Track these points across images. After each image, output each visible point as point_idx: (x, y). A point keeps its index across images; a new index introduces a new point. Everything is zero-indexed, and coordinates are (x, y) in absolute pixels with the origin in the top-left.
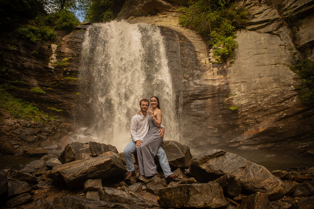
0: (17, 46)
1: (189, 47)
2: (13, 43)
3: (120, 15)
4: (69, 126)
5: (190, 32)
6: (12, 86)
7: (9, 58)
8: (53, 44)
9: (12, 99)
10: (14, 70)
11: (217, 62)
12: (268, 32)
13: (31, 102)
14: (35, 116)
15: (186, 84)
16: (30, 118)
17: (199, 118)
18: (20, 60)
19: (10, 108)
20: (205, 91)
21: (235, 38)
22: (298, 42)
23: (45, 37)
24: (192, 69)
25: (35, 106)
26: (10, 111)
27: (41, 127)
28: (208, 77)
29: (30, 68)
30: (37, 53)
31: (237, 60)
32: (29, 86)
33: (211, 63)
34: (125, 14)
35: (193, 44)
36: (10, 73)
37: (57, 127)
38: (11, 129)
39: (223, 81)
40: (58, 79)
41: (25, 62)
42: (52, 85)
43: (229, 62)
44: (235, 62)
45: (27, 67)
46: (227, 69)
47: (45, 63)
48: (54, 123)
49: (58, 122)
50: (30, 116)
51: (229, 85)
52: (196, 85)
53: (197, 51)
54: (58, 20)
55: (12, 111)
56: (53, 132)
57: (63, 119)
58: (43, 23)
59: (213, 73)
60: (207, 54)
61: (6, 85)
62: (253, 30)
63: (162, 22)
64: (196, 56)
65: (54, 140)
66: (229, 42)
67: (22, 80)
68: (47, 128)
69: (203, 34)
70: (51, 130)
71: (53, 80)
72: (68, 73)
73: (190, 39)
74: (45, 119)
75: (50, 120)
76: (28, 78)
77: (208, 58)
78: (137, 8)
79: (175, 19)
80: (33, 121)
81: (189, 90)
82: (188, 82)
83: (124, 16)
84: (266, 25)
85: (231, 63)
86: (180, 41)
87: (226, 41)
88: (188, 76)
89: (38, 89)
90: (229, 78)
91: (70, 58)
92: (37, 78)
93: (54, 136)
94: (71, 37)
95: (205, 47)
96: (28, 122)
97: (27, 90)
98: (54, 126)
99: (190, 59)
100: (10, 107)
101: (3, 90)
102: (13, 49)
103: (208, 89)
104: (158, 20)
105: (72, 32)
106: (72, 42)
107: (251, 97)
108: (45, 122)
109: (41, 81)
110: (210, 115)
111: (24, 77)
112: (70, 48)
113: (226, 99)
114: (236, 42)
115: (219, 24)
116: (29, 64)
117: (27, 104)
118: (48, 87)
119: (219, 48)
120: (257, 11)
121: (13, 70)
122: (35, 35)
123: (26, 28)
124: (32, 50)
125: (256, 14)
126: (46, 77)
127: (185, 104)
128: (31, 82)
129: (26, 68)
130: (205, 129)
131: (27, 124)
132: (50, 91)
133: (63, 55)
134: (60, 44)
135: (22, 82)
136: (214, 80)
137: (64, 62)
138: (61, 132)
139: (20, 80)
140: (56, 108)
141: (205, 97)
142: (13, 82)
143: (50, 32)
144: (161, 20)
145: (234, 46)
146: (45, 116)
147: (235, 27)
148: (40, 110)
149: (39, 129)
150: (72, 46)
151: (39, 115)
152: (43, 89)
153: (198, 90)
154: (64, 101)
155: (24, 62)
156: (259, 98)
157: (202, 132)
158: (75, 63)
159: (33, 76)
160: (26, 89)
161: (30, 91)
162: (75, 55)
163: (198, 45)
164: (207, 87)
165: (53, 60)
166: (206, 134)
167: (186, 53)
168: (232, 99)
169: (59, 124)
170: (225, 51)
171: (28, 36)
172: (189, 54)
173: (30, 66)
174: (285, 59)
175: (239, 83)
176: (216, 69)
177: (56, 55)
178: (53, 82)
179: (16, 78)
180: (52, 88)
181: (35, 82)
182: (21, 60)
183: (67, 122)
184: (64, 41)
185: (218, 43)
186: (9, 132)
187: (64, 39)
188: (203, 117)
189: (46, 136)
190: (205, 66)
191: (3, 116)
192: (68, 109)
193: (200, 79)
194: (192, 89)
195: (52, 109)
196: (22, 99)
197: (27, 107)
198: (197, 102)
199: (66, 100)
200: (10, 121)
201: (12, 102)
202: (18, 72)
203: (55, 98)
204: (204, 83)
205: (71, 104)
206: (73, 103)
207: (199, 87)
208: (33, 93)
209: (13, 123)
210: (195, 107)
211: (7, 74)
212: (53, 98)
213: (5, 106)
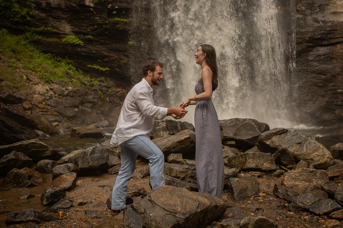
4: (121, 92)
6: (37, 36)
9: (38, 55)
13: (64, 58)
14: (72, 79)
15: (301, 22)
16: (66, 82)
17: (323, 76)
19: (38, 70)
20: (333, 32)
25: (69, 64)
26: (39, 73)
27: (82, 95)
28: (338, 9)
29: (59, 8)
32: (59, 35)
36: (32, 17)
37: (105, 95)
38: (45, 99)
40: (100, 21)
42: (92, 30)
45: (55, 6)
48: (100, 89)
49: (104, 86)
50: (66, 80)
55: (41, 73)
56: (100, 102)
61: (28, 35)
65: (102, 113)
67: (49, 26)
68: (91, 97)
70: (97, 100)
71: (93, 23)
72: (114, 13)
74: (86, 82)
75: (93, 85)
76: (57, 23)
80: (70, 86)
81: (305, 32)
88: (303, 8)
89: (72, 39)
92: (70, 22)
93: (100, 107)
96: (64, 89)
97: (58, 40)
98: (100, 93)
100: (38, 68)
101: (26, 43)
103: (337, 29)
108: (86, 87)
109: (76, 26)
110: (340, 71)
111: (52, 21)
117: (59, 61)
118: (87, 34)
121: (37, 12)
126: (83, 19)
127: (299, 54)
128: (61, 29)
129: (54, 8)
130: (331, 94)
131: (63, 92)
132: (89, 40)
135: (49, 28)
138: (110, 102)
139: (46, 27)
140: (100, 66)
141: (333, 41)
142: (37, 29)
146: (86, 79)
148: (77, 70)
149: (80, 99)
151: (77, 77)
152: (79, 38)
153: (321, 30)
154: (112, 55)
157: (326, 99)
159: (64, 19)
160: (56, 39)
164: (336, 26)
166: (334, 102)
169: (106, 89)
173: (60, 5)
178: (93, 26)
179: (41, 23)
180: (92, 35)
181: (67, 28)
183: (118, 86)
186: (41, 103)
188: (328, 75)
189: (91, 108)
191: (31, 81)
192: (117, 67)
193: (324, 12)
194: (310, 29)
195: (95, 68)
196: (52, 54)
197: (59, 65)
198: (318, 51)
199: (113, 53)
200: (41, 88)
201: (39, 60)
202: (43, 15)
203: (98, 51)
204: (331, 19)
205: (121, 59)
206: (125, 58)
207: (322, 25)
208: (65, 44)
209: (45, 91)
210: (316, 58)
211: (29, 18)
212: (95, 50)
213: (31, 66)
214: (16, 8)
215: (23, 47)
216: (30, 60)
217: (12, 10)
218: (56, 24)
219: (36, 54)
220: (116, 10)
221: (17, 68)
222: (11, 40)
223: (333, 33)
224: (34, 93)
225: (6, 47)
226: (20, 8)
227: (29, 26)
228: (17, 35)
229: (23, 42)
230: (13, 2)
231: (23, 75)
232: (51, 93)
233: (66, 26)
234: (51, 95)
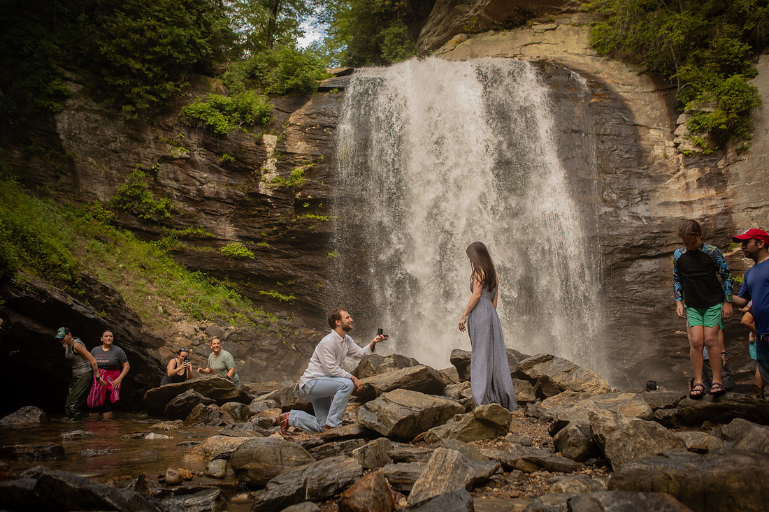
0: (187, 146)
1: (618, 114)
2: (179, 140)
3: (428, 32)
4: (313, 335)
5: (620, 69)
6: (180, 243)
7: (171, 176)
8: (267, 134)
9: (181, 274)
10: (181, 203)
11: (697, 150)
13: (222, 279)
14: (236, 314)
15: (611, 219)
16: (225, 319)
17: (649, 309)
18: (194, 180)
19: (181, 297)
20: (664, 234)
21: (754, 77)
23: (249, 118)
24: (625, 177)
25: (230, 289)
26: (183, 302)
27: (252, 339)
28: (672, 197)
29: (217, 199)
30: (233, 159)
31: (756, 141)
32: (215, 242)
33: (681, 155)
34: (440, 28)
35: (630, 103)
36: (174, 212)
37: (288, 340)
38: (192, 344)
39: (715, 205)
40: (282, 220)
41: (206, 183)
42: (269, 234)
43: (734, 148)
44: (751, 149)
45: (210, 195)
46: (728, 171)
47: (252, 182)
48: (280, 330)
49: (287, 326)
50: (226, 314)
51: (733, 215)
52: (638, 218)
53: (641, 123)
54: (276, 72)
55: (187, 303)
56: (281, 352)
57: (297, 320)
58: (241, 83)
59: (687, 184)
60: (669, 130)
61: (166, 240)
63: (543, 47)
64: (638, 138)
65: (285, 369)
66: (731, 92)
67: (199, 228)
68: (265, 343)
69: (658, 71)
70: (276, 347)
71: (271, 222)
72: (306, 205)
73: (619, 90)
74: (258, 319)
75: (269, 323)
76: (213, 222)
77: (673, 140)
78: (471, 13)
79: (579, 34)
80: (232, 325)
81: (618, 235)
82: (616, 211)
83: (437, 35)
85: (739, 152)
86: (592, 101)
87: (722, 89)
89: (237, 248)
90: (732, 196)
91: (309, 166)
92: (233, 221)
93: (282, 359)
94: (307, 113)
95: (664, 110)
96: (222, 329)
97: (213, 250)
98: (281, 336)
99: (620, 148)
100: (181, 294)
101: (162, 254)
102: (180, 154)
103: (671, 230)
104: (530, 41)
105: (309, 100)
106: (311, 126)
108: (258, 327)
109: (243, 227)
111: (205, 218)
112: (308, 142)
114: (754, 90)
115: (706, 37)
116: (214, 188)
117: (214, 284)
118: (260, 240)
119: (704, 109)
121: (181, 205)
122: (226, 117)
123: (205, 102)
124: (220, 154)
126: (254, 216)
127: (608, 272)
128: (219, 231)
129: (208, 199)
130: (664, 337)
131: (222, 333)
132: (264, 250)
133: (292, 160)
134: (284, 134)
135: (199, 231)
136: (690, 203)
137: (296, 177)
138: (298, 351)
139: (195, 228)
140: (279, 293)
141: (664, 250)
142: (181, 232)
143: (258, 107)
144: (538, 39)
145: (748, 103)
146: (258, 313)
147: (751, 47)
148: (242, 298)
149: (249, 345)
150: (313, 136)
151: (243, 310)
152: (248, 247)
153: (644, 233)
154: (300, 274)
155: (204, 184)
157: (657, 347)
158: (322, 178)
159: (224, 215)
160: (210, 248)
161: (218, 252)
162: (322, 157)
163: (644, 105)
164: (669, 225)
165: (270, 173)
166: (669, 352)
167: (608, 132)
169: (290, 330)
170: (719, 121)
171: (211, 121)
172: (619, 135)
173: (218, 193)
175: (762, 210)
176: (694, 173)
177: (276, 161)
178: (270, 228)
179: (187, 222)
180: (269, 242)
181: (228, 230)
182: (198, 180)
183: (309, 326)
184: (293, 124)
185: (699, 97)
187: (291, 120)
188: (658, 305)
189: (266, 359)
190: (661, 165)
191: (170, 315)
192: (309, 295)
193: (648, 202)
194: (626, 231)
195: (271, 295)
196: (203, 273)
197: (213, 291)
198: (641, 266)
199: (302, 271)
200: (186, 327)
201: (183, 282)
202: (191, 209)
203: (278, 268)
204: (661, 214)
205: (316, 282)
206: (320, 279)
207: (645, 223)
208: (225, 256)
209: (192, 332)
210: (636, 278)
211: (168, 215)
212: (274, 267)
213: (170, 291)
214: (150, 198)
215: (158, 260)
216: (168, 282)
217: (143, 201)
218: (211, 224)
219: (179, 272)
220: (309, 201)
221: (148, 294)
222: (140, 249)
223: (664, 237)
224: (176, 334)
225: (132, 260)
226: (154, 199)
227: (167, 227)
228: (148, 242)
229: (158, 253)
230: (145, 189)
231: (158, 305)
232: (201, 334)
233: (227, 227)
234: (203, 337)
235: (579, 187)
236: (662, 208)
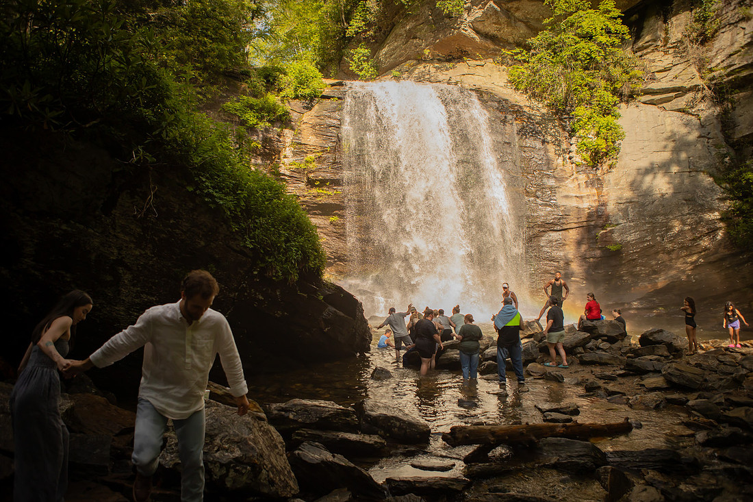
8: (286, 128)
11: (584, 162)
12: (679, 110)
15: (533, 204)
20: (566, 216)
21: (618, 118)
22: (731, 131)
23: (272, 116)
24: (540, 176)
28: (570, 192)
30: (259, 146)
31: (621, 160)
33: (574, 164)
39: (596, 200)
40: (296, 192)
43: (607, 163)
44: (617, 165)
46: (603, 178)
47: (273, 164)
51: (608, 207)
59: (579, 184)
60: (566, 147)
62: (652, 103)
63: (476, 77)
72: (317, 183)
77: (569, 154)
79: (500, 71)
81: (538, 215)
82: (535, 200)
84: (676, 97)
85: (611, 167)
86: (518, 122)
87: (602, 124)
88: (534, 190)
90: (607, 195)
91: (318, 154)
99: (535, 156)
103: (570, 214)
104: (466, 72)
106: (320, 125)
107: (645, 228)
112: (317, 137)
113: (602, 231)
114: (619, 126)
119: (588, 136)
120: (660, 66)
125: (657, 72)
127: (530, 240)
133: (305, 149)
134: (299, 130)
136: (582, 197)
137: (309, 162)
141: (565, 227)
144: (472, 71)
150: (321, 133)
153: (553, 215)
156: (658, 232)
158: (330, 164)
162: (329, 149)
164: (569, 211)
165: (288, 158)
167: (529, 145)
168: (612, 232)
170: (601, 146)
172: (535, 148)
174: (707, 162)
175: (624, 204)
176: (582, 177)
177: (293, 149)
184: (306, 123)
185: (586, 127)
187: (305, 119)
190: (562, 170)
193: (555, 195)
194: (543, 213)
198: (550, 236)
204: (564, 203)
206: (323, 235)
207: (554, 209)
210: (548, 244)
220: (319, 180)
223: (565, 218)
235: (511, 182)
236: (564, 199)
